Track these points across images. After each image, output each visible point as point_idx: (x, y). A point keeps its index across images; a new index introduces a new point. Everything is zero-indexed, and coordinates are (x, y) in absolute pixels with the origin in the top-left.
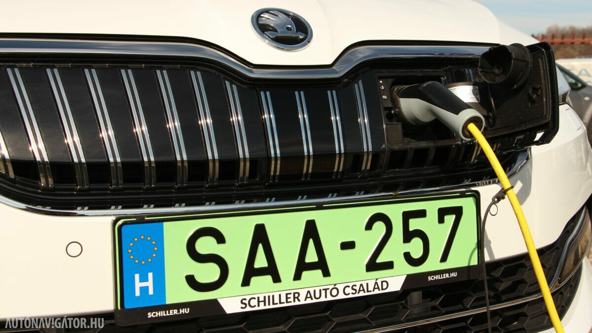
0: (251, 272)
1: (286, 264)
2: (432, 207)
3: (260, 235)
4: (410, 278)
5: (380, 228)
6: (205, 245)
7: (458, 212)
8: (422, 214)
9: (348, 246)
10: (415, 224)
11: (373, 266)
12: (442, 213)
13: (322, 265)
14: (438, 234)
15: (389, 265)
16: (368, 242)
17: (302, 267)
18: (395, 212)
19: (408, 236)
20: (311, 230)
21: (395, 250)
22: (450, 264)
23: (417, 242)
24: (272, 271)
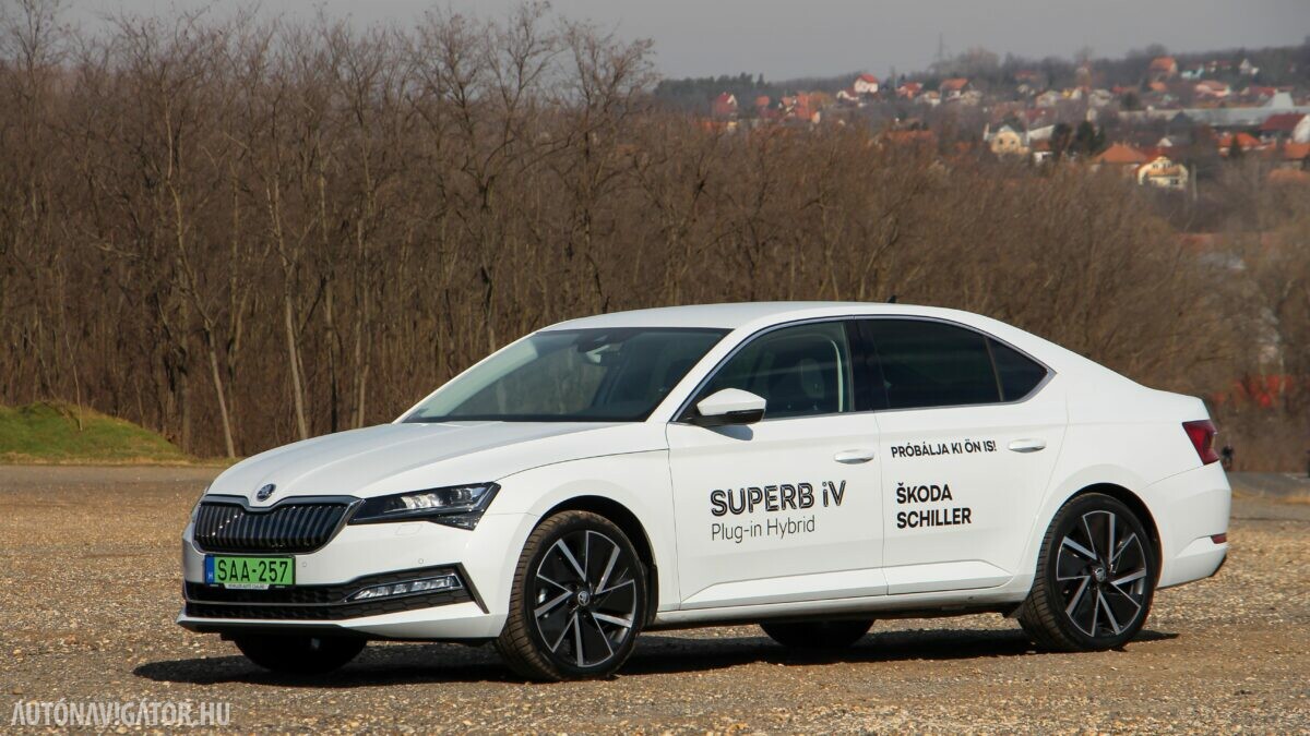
0: (232, 576)
1: (239, 576)
2: (278, 560)
3: (234, 565)
4: (271, 586)
5: (263, 566)
6: (222, 566)
7: (286, 563)
8: (275, 563)
9: (254, 571)
10: (273, 566)
11: (262, 580)
12: (282, 563)
13: (247, 576)
14: (280, 570)
15: (265, 580)
16: (260, 570)
17: (243, 576)
18: (267, 561)
19: (272, 570)
20: (245, 565)
21: (267, 575)
22: (283, 583)
23: (273, 573)
24: (236, 576)
